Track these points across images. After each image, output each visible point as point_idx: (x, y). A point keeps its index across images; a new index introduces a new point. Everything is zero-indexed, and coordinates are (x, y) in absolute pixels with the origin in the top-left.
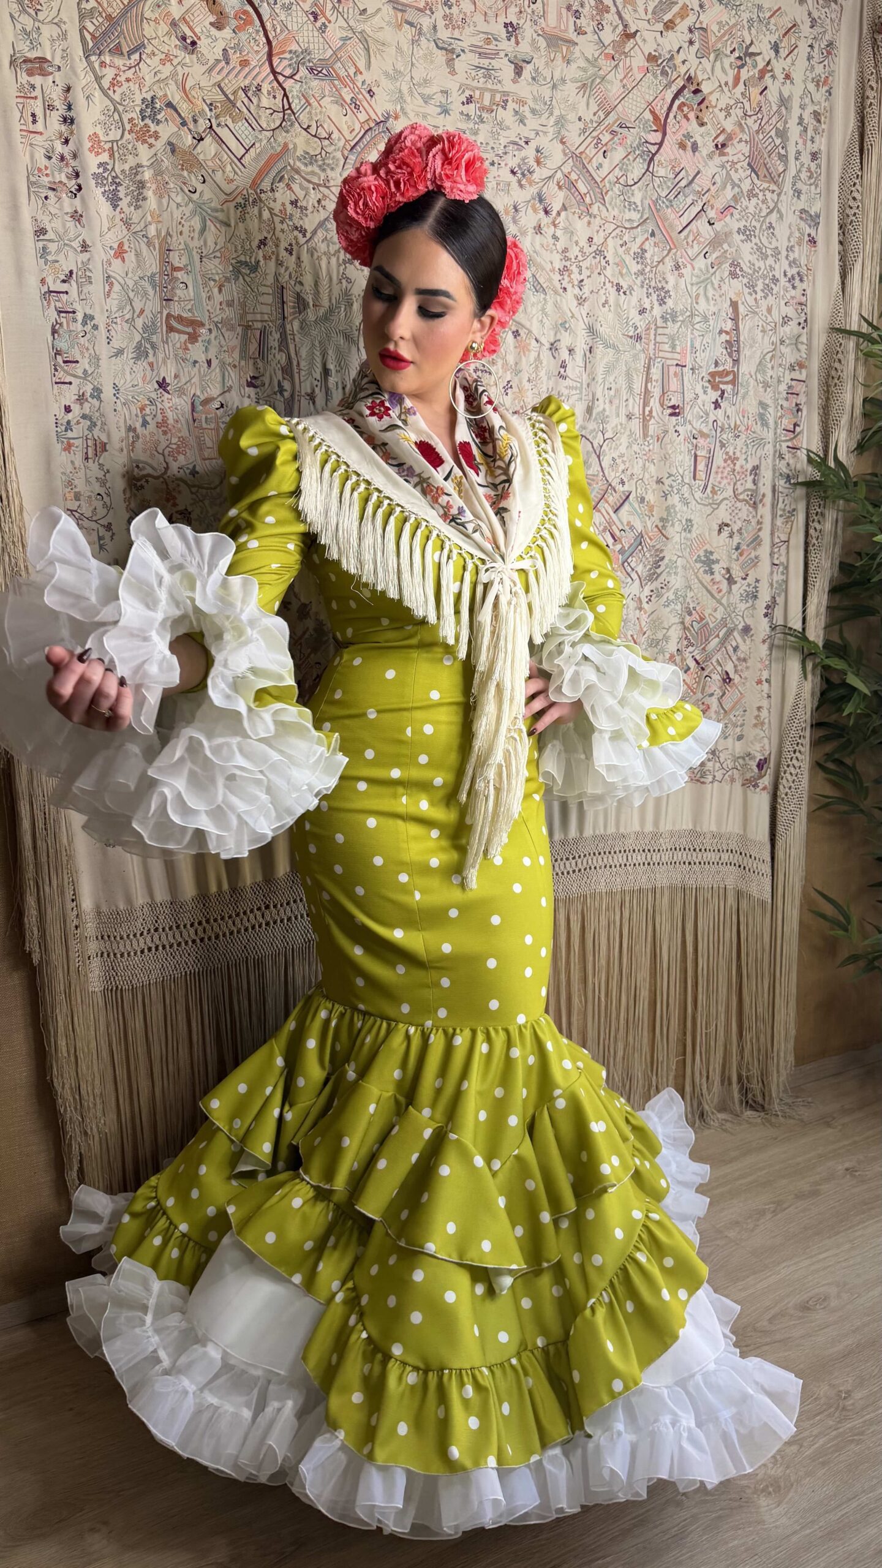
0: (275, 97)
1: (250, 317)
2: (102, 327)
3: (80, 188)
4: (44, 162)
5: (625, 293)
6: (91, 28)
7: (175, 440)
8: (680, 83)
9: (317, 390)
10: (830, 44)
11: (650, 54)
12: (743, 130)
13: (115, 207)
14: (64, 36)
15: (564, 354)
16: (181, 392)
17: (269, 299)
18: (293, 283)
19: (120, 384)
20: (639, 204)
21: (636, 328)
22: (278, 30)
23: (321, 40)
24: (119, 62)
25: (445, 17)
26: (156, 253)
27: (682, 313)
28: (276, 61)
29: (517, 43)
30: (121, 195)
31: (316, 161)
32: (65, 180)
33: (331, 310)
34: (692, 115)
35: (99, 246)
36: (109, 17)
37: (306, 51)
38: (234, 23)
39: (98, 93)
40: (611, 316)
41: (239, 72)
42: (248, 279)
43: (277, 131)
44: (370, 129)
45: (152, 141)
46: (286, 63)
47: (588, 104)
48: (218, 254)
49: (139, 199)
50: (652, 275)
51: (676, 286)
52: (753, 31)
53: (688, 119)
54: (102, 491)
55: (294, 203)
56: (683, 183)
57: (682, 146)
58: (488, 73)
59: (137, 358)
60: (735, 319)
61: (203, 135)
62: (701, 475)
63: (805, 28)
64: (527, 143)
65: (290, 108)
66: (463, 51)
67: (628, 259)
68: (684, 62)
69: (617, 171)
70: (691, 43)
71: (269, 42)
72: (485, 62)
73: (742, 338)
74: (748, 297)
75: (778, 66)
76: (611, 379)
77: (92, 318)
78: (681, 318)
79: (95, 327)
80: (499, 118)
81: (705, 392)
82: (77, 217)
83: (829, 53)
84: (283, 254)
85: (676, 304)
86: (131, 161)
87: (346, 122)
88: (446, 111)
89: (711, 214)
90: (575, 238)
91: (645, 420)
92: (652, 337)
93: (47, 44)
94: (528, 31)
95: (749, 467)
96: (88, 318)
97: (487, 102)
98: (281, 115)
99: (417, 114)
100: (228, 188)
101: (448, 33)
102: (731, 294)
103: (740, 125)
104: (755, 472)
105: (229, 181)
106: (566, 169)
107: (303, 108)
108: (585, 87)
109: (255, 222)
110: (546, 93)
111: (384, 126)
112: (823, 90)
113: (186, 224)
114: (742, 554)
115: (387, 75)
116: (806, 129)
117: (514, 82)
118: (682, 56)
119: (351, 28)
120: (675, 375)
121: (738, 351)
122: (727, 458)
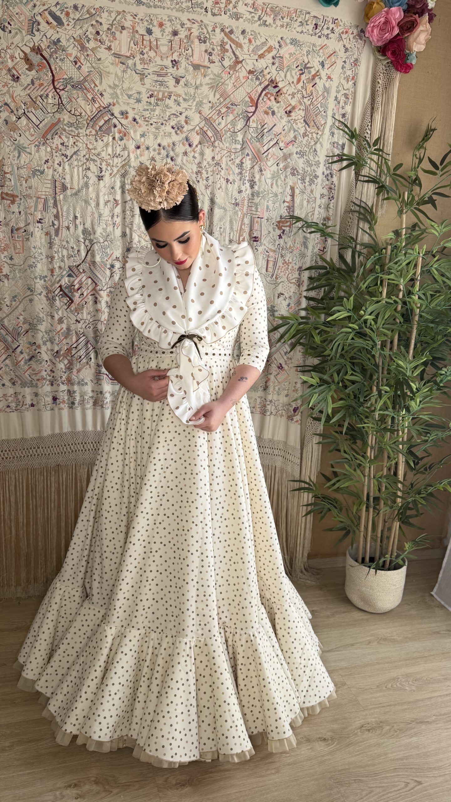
0: (55, 99)
1: (40, 193)
5: (231, 183)
7: (3, 245)
8: (267, 83)
9: (71, 225)
10: (356, 60)
11: (250, 70)
12: (301, 104)
16: (7, 225)
17: (49, 186)
18: (60, 178)
20: (241, 140)
21: (236, 200)
22: (58, 70)
23: (78, 73)
25: (140, 59)
27: (262, 193)
28: (56, 83)
29: (178, 69)
31: (74, 125)
33: (79, 191)
34: (272, 98)
37: (71, 78)
38: (37, 68)
40: (223, 194)
41: (38, 89)
42: (39, 177)
43: (55, 113)
44: (101, 110)
46: (60, 84)
47: (214, 95)
48: (26, 166)
50: (247, 174)
51: (260, 180)
52: (309, 56)
53: (270, 100)
55: (62, 144)
56: (266, 131)
57: (266, 113)
58: (162, 84)
60: (293, 196)
61: (21, 116)
62: (269, 269)
63: (341, 53)
64: (181, 114)
65: (62, 103)
66: (149, 74)
67: (233, 167)
68: (269, 73)
69: (229, 126)
70: (273, 64)
71: (53, 75)
73: (296, 205)
74: (300, 185)
75: (323, 73)
76: (222, 223)
78: (261, 195)
80: (166, 103)
81: (274, 230)
83: (355, 64)
84: (57, 166)
85: (259, 187)
87: (89, 108)
88: (139, 101)
89: (282, 145)
90: (205, 157)
92: (246, 203)
94: (183, 63)
95: (297, 267)
97: (160, 97)
98: (58, 106)
99: (124, 103)
100: (31, 139)
101: (142, 66)
102: (291, 184)
103: (300, 102)
104: (300, 269)
105: (32, 135)
106: (201, 126)
107: (68, 103)
108: (214, 87)
109: (44, 153)
110: (192, 91)
111: (107, 109)
112: (351, 83)
113: (12, 154)
114: (291, 308)
115: (110, 86)
116: (339, 103)
117: (175, 87)
118: (268, 70)
119: (93, 67)
120: (257, 222)
121: (293, 211)
122: (285, 262)
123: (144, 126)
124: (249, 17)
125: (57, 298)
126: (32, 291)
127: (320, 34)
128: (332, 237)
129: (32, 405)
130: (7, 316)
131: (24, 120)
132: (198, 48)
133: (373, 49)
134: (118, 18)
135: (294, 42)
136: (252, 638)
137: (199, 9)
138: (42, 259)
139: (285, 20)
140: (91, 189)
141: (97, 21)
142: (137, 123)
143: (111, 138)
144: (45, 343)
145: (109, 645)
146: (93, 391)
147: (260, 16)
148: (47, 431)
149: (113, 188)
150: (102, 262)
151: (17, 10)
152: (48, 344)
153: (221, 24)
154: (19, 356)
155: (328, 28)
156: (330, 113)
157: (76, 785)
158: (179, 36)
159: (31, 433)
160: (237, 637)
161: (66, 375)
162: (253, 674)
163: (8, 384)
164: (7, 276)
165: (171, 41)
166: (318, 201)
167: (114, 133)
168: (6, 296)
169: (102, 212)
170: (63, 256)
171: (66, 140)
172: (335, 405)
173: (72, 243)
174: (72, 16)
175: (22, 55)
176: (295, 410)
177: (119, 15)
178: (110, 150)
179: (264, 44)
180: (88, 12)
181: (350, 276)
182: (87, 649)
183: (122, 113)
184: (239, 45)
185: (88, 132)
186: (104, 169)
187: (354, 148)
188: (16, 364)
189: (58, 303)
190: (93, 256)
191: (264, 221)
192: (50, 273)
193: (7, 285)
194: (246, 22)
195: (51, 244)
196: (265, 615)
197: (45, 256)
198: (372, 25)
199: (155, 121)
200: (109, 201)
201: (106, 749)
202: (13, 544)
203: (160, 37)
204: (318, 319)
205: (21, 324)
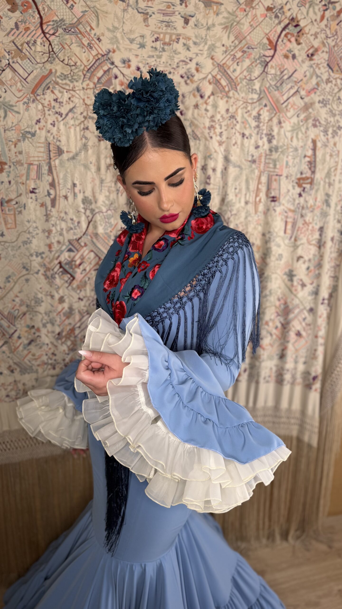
0: (44, 46)
1: (32, 159)
5: (247, 138)
8: (287, 21)
9: (69, 194)
11: (268, 7)
12: (324, 45)
15: (210, 172)
17: (42, 150)
18: (55, 141)
20: (258, 89)
21: (253, 156)
22: (46, 10)
23: (71, 13)
27: (281, 147)
28: (44, 27)
29: (186, 6)
31: (68, 77)
33: (77, 154)
34: (293, 39)
37: (62, 20)
38: (21, 8)
40: (238, 150)
41: (24, 34)
42: (30, 140)
43: (46, 63)
44: (99, 59)
46: (50, 27)
47: (229, 37)
48: (14, 128)
50: (264, 128)
51: (279, 134)
53: (290, 42)
55: (56, 100)
56: (286, 77)
57: (286, 57)
58: (168, 24)
60: (314, 149)
61: (5, 68)
62: (289, 231)
64: (190, 60)
65: (53, 51)
66: (154, 13)
67: (250, 120)
68: (289, 10)
69: (245, 73)
71: (41, 17)
72: (167, 18)
73: (318, 160)
74: (323, 137)
78: (280, 150)
80: (174, 48)
81: (294, 189)
84: (50, 126)
85: (278, 141)
87: (85, 56)
89: (303, 93)
90: (218, 110)
91: (256, 204)
92: (263, 160)
95: (318, 228)
97: (167, 40)
98: (48, 55)
99: (126, 49)
100: (19, 94)
101: (145, 4)
102: (312, 136)
103: (323, 43)
104: (321, 230)
106: (214, 73)
107: (60, 50)
108: (227, 27)
109: (34, 111)
110: (203, 32)
111: (106, 57)
114: (311, 272)
115: (108, 29)
117: (184, 28)
118: (288, 6)
119: (88, 6)
121: (315, 167)
122: (305, 223)
125: (57, 276)
130: (1, 299)
131: (8, 73)
140: (90, 152)
144: (44, 326)
150: (106, 233)
152: (49, 326)
154: (17, 341)
167: (116, 85)
169: (104, 178)
170: (62, 229)
171: (59, 95)
173: (71, 214)
176: (314, 378)
183: (124, 62)
185: (84, 85)
188: (14, 350)
189: (58, 281)
190: (95, 227)
191: (283, 179)
192: (47, 249)
195: (47, 217)
197: (41, 231)
205: (17, 307)
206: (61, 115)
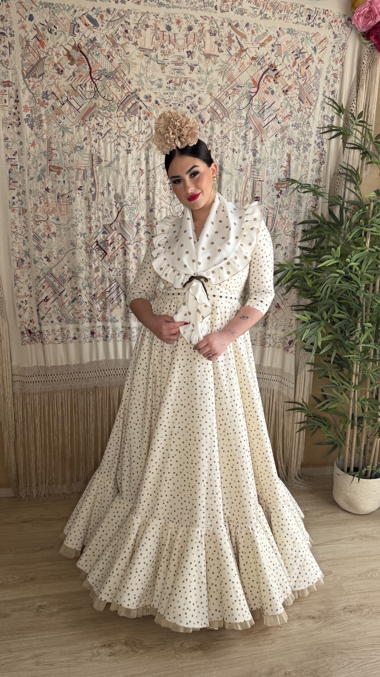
0: (92, 87)
1: (80, 165)
2: (26, 170)
3: (20, 124)
4: (8, 115)
5: (237, 152)
6: (26, 69)
7: (51, 209)
8: (267, 67)
9: (105, 191)
10: (344, 44)
11: (253, 57)
12: (296, 84)
13: (32, 129)
14: (16, 72)
16: (54, 192)
17: (87, 159)
18: (97, 153)
19: (32, 189)
20: (245, 116)
21: (241, 166)
22: (94, 63)
23: (111, 65)
24: (35, 80)
25: (161, 52)
26: (46, 144)
27: (263, 159)
28: (92, 74)
29: (192, 58)
30: (34, 125)
31: (107, 108)
32: (15, 121)
33: (111, 163)
34: (272, 80)
35: (26, 143)
36: (32, 65)
37: (105, 70)
38: (77, 62)
39: (27, 91)
40: (229, 161)
41: (78, 80)
42: (79, 152)
43: (92, 99)
44: (129, 95)
45: (46, 106)
46: (96, 74)
47: (223, 79)
48: (69, 144)
49: (40, 126)
50: (250, 145)
51: (261, 149)
52: (303, 43)
53: (270, 82)
54: (25, 225)
55: (98, 124)
56: (266, 107)
57: (266, 92)
58: (179, 71)
59: (38, 180)
60: (289, 161)
61: (64, 103)
62: (269, 224)
63: (331, 39)
64: (195, 96)
65: (97, 91)
66: (168, 64)
67: (238, 139)
68: (269, 59)
69: (235, 105)
70: (273, 51)
71: (90, 68)
73: (292, 169)
74: (296, 152)
75: (315, 57)
76: (229, 187)
77: (23, 167)
78: (262, 162)
79: (24, 170)
80: (183, 88)
81: (273, 191)
82: (19, 133)
83: (343, 48)
84: (93, 142)
85: (260, 155)
86: (38, 113)
87: (119, 94)
89: (280, 119)
90: (215, 131)
92: (249, 169)
93: (10, 76)
94: (197, 53)
95: (292, 222)
96: (21, 167)
97: (178, 82)
98: (94, 93)
99: (148, 89)
100: (73, 120)
101: (162, 58)
102: (288, 151)
103: (295, 82)
104: (295, 224)
105: (74, 118)
106: (212, 106)
107: (103, 90)
108: (222, 72)
109: (83, 132)
110: (204, 76)
111: (134, 94)
112: (339, 64)
113: (57, 134)
114: (287, 257)
115: (136, 75)
116: (329, 82)
117: (190, 73)
118: (268, 56)
119: (123, 60)
120: (258, 184)
121: (289, 175)
122: (282, 218)
123: (165, 107)
124: (252, 12)
125: (94, 251)
126: (74, 246)
127: (312, 24)
128: (323, 196)
129: (75, 338)
130: (55, 266)
131: (67, 106)
132: (209, 40)
133: (359, 34)
134: (143, 18)
135: (290, 31)
136: (251, 531)
137: (210, 7)
138: (82, 220)
139: (283, 12)
140: (121, 161)
141: (126, 22)
142: (159, 105)
143: (137, 118)
144: (84, 288)
145: (135, 532)
146: (123, 327)
147: (261, 11)
148: (86, 359)
149: (139, 160)
150: (130, 221)
151: (61, 15)
152: (87, 288)
153: (228, 19)
154: (64, 298)
155: (319, 19)
156: (321, 91)
157: (109, 645)
158: (193, 31)
159: (74, 360)
160: (239, 530)
161: (101, 313)
162: (252, 561)
163: (56, 321)
164: (54, 234)
165: (186, 35)
166: (311, 166)
167: (140, 114)
168: (54, 250)
169: (130, 180)
170: (99, 217)
171: (101, 121)
172: (324, 339)
173: (106, 206)
174: (105, 18)
175: (65, 52)
176: (290, 342)
177: (143, 15)
178: (136, 128)
179: (265, 34)
180: (118, 14)
181: (338, 228)
182: (119, 534)
183: (146, 97)
184: (244, 36)
185: (118, 114)
186: (132, 144)
187: (342, 122)
188: (62, 305)
189: (95, 255)
190: (123, 216)
191: (264, 184)
192: (88, 231)
193: (54, 241)
194: (250, 17)
195: (89, 207)
196: (262, 513)
197: (84, 217)
198: (358, 14)
199: (174, 102)
200: (136, 170)
201: (133, 615)
202: (60, 450)
203: (178, 32)
204: (310, 266)
205: (66, 273)
206: (101, 134)
